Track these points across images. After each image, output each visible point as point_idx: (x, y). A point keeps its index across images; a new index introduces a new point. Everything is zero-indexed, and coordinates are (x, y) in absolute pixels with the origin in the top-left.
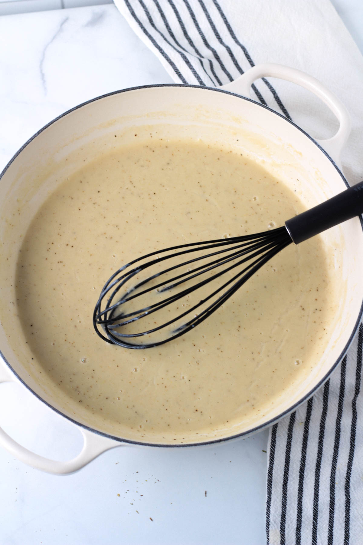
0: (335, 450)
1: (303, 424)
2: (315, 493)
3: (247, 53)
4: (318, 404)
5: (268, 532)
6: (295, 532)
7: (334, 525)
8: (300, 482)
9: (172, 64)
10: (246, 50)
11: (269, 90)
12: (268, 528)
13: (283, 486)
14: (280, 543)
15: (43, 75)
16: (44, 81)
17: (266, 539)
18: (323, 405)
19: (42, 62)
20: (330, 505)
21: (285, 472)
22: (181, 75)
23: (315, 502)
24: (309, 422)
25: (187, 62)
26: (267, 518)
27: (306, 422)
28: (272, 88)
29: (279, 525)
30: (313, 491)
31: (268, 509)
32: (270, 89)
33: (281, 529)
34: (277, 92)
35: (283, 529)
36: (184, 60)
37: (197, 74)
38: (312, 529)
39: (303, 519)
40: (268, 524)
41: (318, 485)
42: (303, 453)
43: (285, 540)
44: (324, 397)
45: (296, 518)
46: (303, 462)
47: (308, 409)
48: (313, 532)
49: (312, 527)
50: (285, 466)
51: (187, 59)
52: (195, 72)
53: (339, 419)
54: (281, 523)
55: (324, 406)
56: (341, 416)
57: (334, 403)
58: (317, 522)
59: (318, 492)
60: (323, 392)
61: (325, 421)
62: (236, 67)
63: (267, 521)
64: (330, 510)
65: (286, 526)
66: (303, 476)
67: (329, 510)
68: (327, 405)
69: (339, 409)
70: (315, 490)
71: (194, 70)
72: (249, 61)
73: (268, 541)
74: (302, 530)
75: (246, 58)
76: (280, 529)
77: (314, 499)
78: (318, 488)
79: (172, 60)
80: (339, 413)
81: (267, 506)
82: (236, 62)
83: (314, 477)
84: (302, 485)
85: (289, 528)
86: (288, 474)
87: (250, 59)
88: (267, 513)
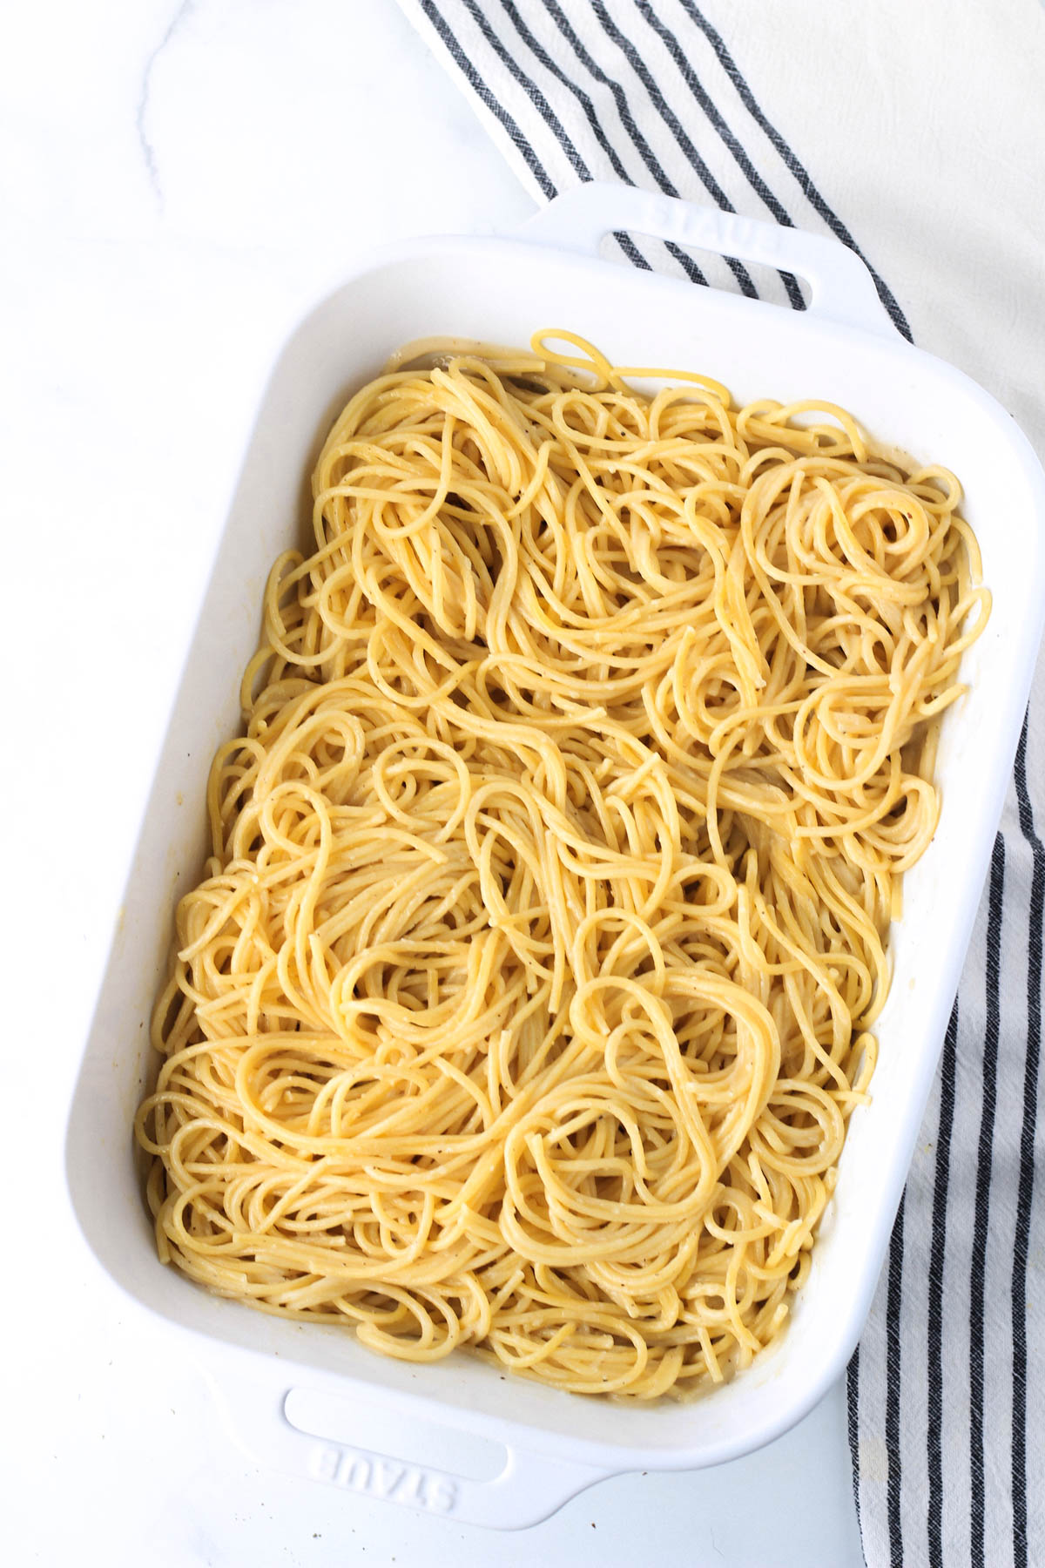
0: (1020, 1215)
1: (934, 1149)
2: (973, 1334)
3: (725, 51)
4: (969, 1085)
5: (855, 1447)
6: (924, 1441)
7: (1028, 1415)
8: (932, 1306)
9: (504, 118)
10: (720, 43)
11: (789, 171)
12: (856, 1435)
13: (888, 1318)
14: (887, 1475)
15: (149, 151)
16: (154, 171)
17: (851, 1468)
18: (982, 1091)
19: (141, 110)
20: (1015, 1364)
21: (891, 1283)
22: (531, 150)
23: (973, 1360)
24: (948, 1143)
25: (549, 116)
26: (850, 1409)
27: (940, 1143)
28: (798, 164)
29: (883, 1425)
30: (969, 1328)
31: (852, 1384)
32: (792, 168)
33: (888, 1435)
34: (811, 176)
35: (892, 1435)
36: (540, 110)
37: (575, 153)
38: (969, 1431)
39: (945, 1406)
40: (854, 1426)
41: (981, 1311)
42: (935, 1229)
43: (900, 1468)
44: (986, 1066)
45: (927, 1405)
46: (938, 1251)
47: (944, 1102)
48: (973, 1437)
49: (969, 1424)
50: (892, 1267)
51: (548, 108)
52: (571, 147)
53: (1027, 1134)
54: (888, 1421)
55: (986, 1091)
56: (1034, 1123)
57: (1013, 1083)
58: (981, 1410)
59: (981, 1330)
60: (983, 1054)
61: (991, 1140)
62: (695, 94)
63: (850, 1417)
64: (1016, 1378)
65: (901, 1426)
66: (940, 1288)
67: (1012, 1379)
68: (993, 1088)
69: (1026, 1099)
70: (973, 1325)
71: (567, 139)
72: (730, 74)
73: (855, 1473)
74: (943, 1434)
75: (721, 68)
76: (885, 1437)
77: (972, 1350)
78: (980, 1321)
79: (506, 107)
80: (1027, 1114)
81: (849, 1376)
82: (695, 78)
83: (970, 1289)
84: (939, 1314)
85: (908, 1430)
86: (899, 1288)
87: (735, 69)
88: (849, 1394)
